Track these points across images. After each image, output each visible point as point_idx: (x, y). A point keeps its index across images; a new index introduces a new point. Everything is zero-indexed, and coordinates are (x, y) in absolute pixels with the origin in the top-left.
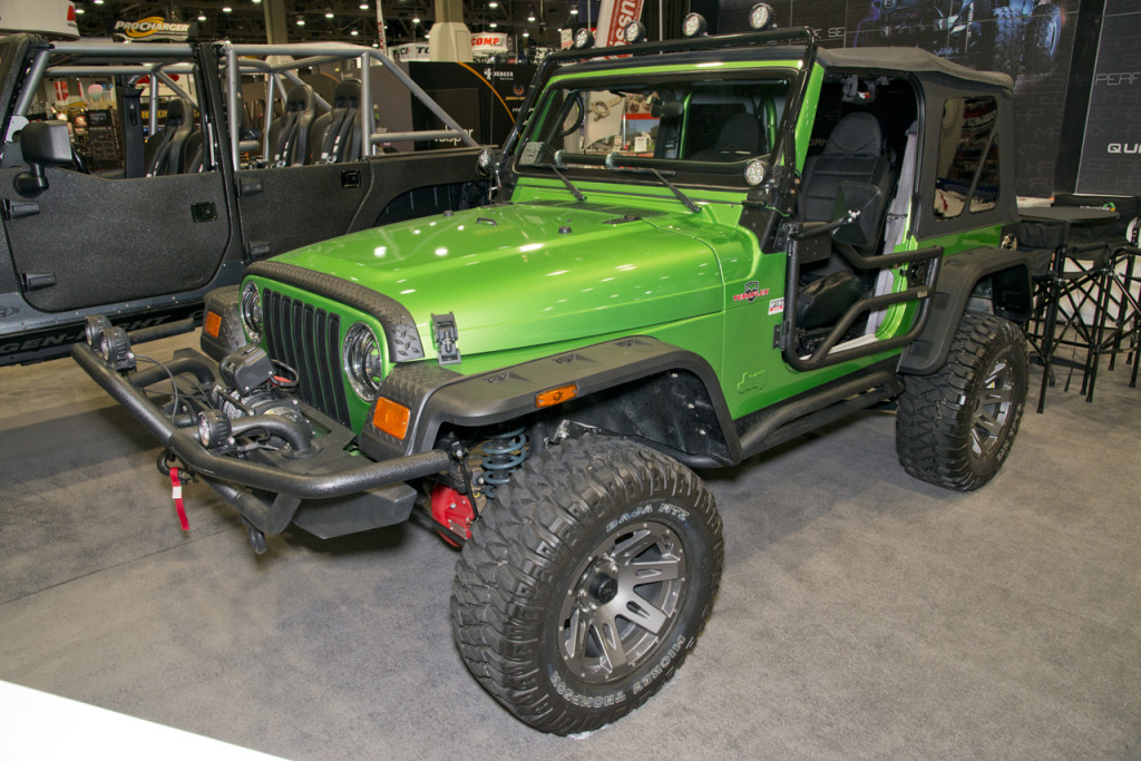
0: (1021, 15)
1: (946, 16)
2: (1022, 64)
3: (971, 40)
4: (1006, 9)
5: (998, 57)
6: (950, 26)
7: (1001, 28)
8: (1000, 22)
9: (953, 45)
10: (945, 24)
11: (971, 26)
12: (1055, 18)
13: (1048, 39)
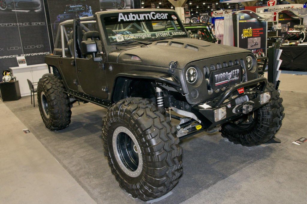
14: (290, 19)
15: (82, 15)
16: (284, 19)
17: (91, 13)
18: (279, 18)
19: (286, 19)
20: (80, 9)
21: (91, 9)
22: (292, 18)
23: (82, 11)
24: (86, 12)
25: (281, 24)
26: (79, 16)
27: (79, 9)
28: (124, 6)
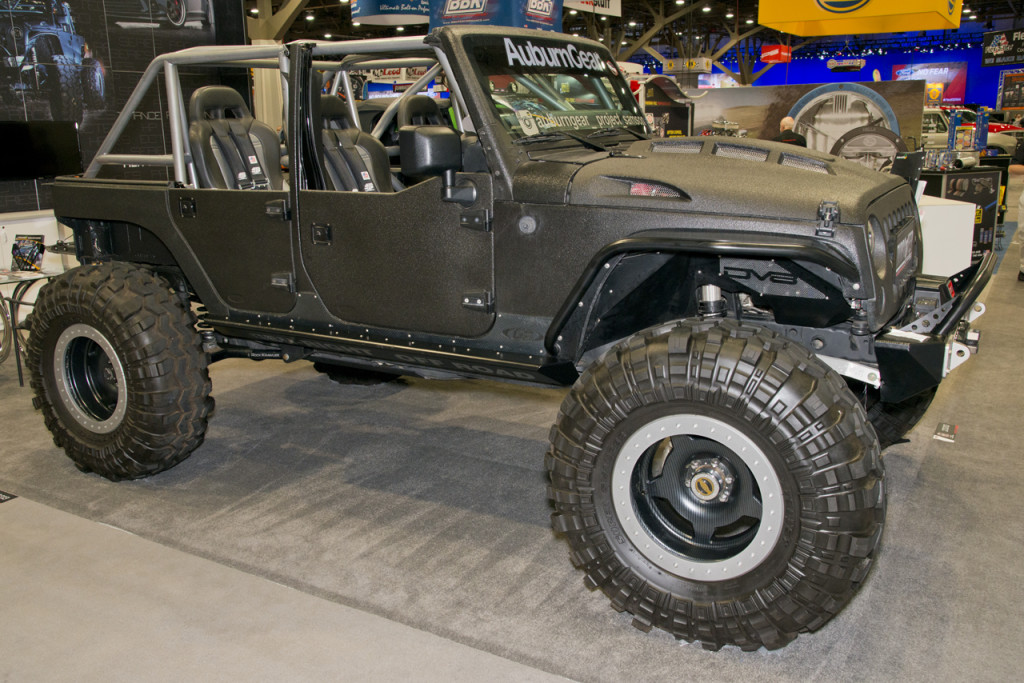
0: (74, 64)
1: (14, 55)
2: (85, 101)
3: (41, 79)
4: (62, 57)
5: (65, 95)
6: (19, 64)
7: (62, 72)
8: (60, 67)
9: (25, 81)
10: (15, 61)
11: (37, 67)
12: (98, 69)
13: (98, 84)
14: (669, 104)
15: (37, 32)
16: (655, 103)
17: (69, 31)
18: (647, 99)
19: (661, 104)
20: (28, 8)
21: (71, 14)
22: (672, 101)
23: (34, 19)
24: (50, 23)
25: (655, 116)
26: (21, 34)
27: (24, 8)
28: (180, 14)
